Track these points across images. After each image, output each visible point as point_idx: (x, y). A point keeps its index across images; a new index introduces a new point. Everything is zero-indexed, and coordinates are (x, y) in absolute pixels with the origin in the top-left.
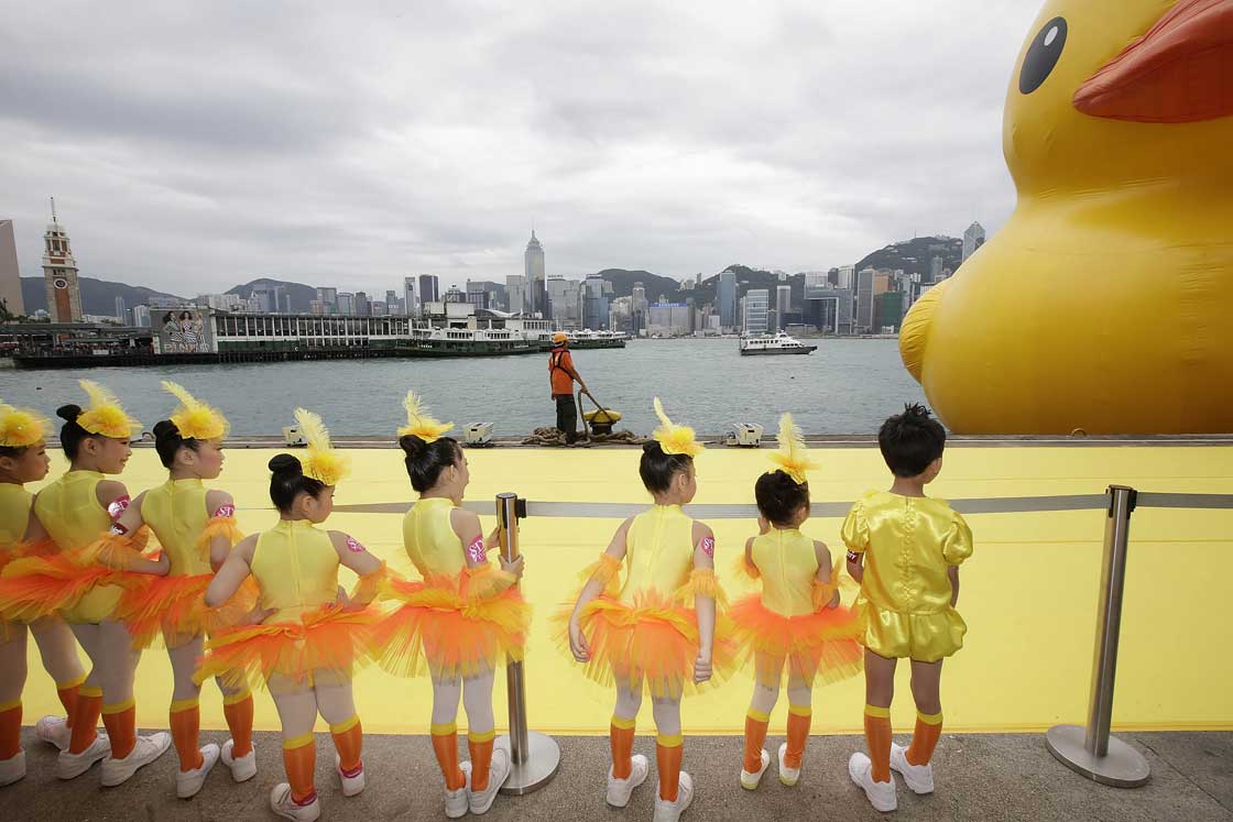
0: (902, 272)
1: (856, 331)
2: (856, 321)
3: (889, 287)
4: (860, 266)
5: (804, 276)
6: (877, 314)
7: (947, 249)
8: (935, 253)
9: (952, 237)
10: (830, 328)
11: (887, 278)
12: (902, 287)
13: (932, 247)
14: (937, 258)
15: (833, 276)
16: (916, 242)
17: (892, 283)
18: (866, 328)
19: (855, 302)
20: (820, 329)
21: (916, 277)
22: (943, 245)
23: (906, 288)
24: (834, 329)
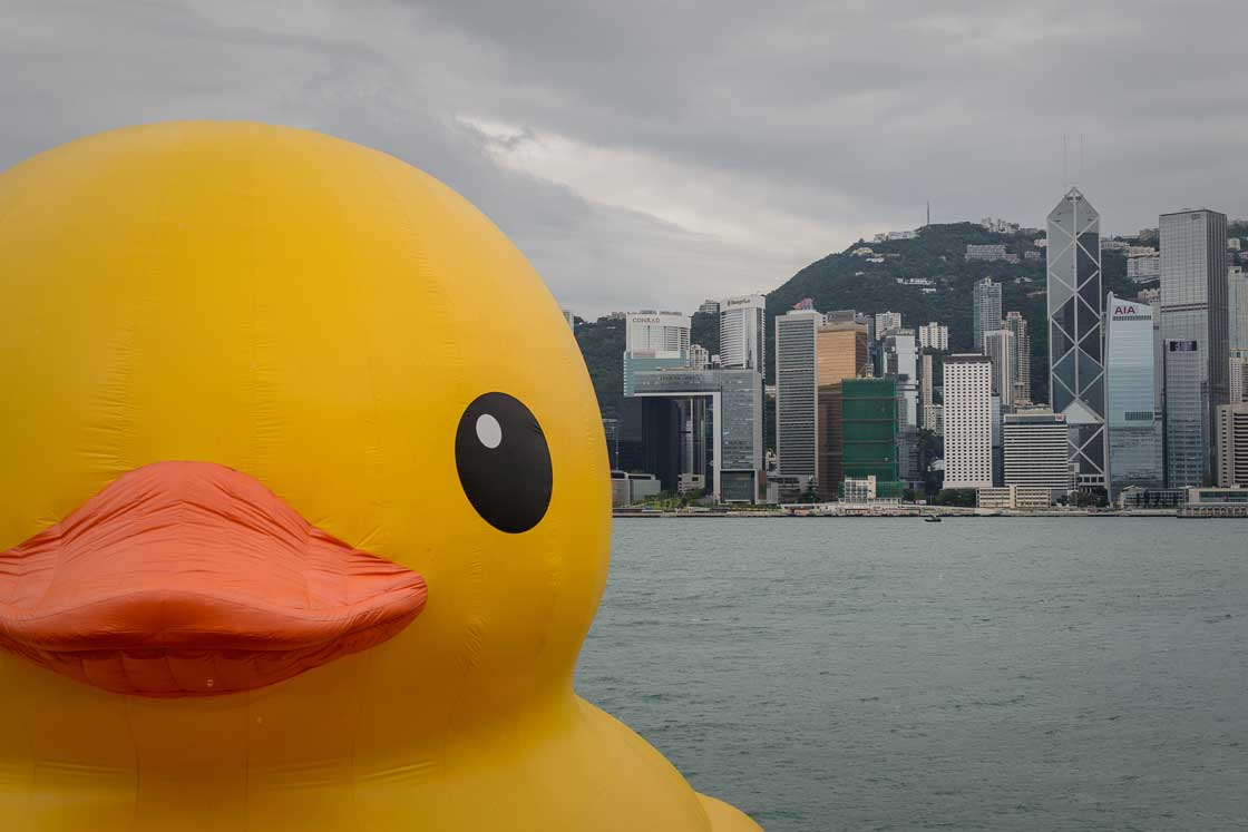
0: (897, 318)
1: (773, 491)
2: (776, 459)
3: (859, 368)
4: (778, 303)
5: (624, 322)
6: (830, 443)
7: (1014, 259)
8: (981, 269)
9: (1024, 225)
10: (702, 484)
11: (851, 336)
12: (894, 362)
13: (974, 252)
14: (988, 282)
15: (707, 328)
16: (930, 233)
17: (871, 351)
18: (803, 482)
19: (769, 405)
20: (669, 485)
21: (936, 335)
22: (1001, 248)
23: (906, 365)
24: (709, 483)
